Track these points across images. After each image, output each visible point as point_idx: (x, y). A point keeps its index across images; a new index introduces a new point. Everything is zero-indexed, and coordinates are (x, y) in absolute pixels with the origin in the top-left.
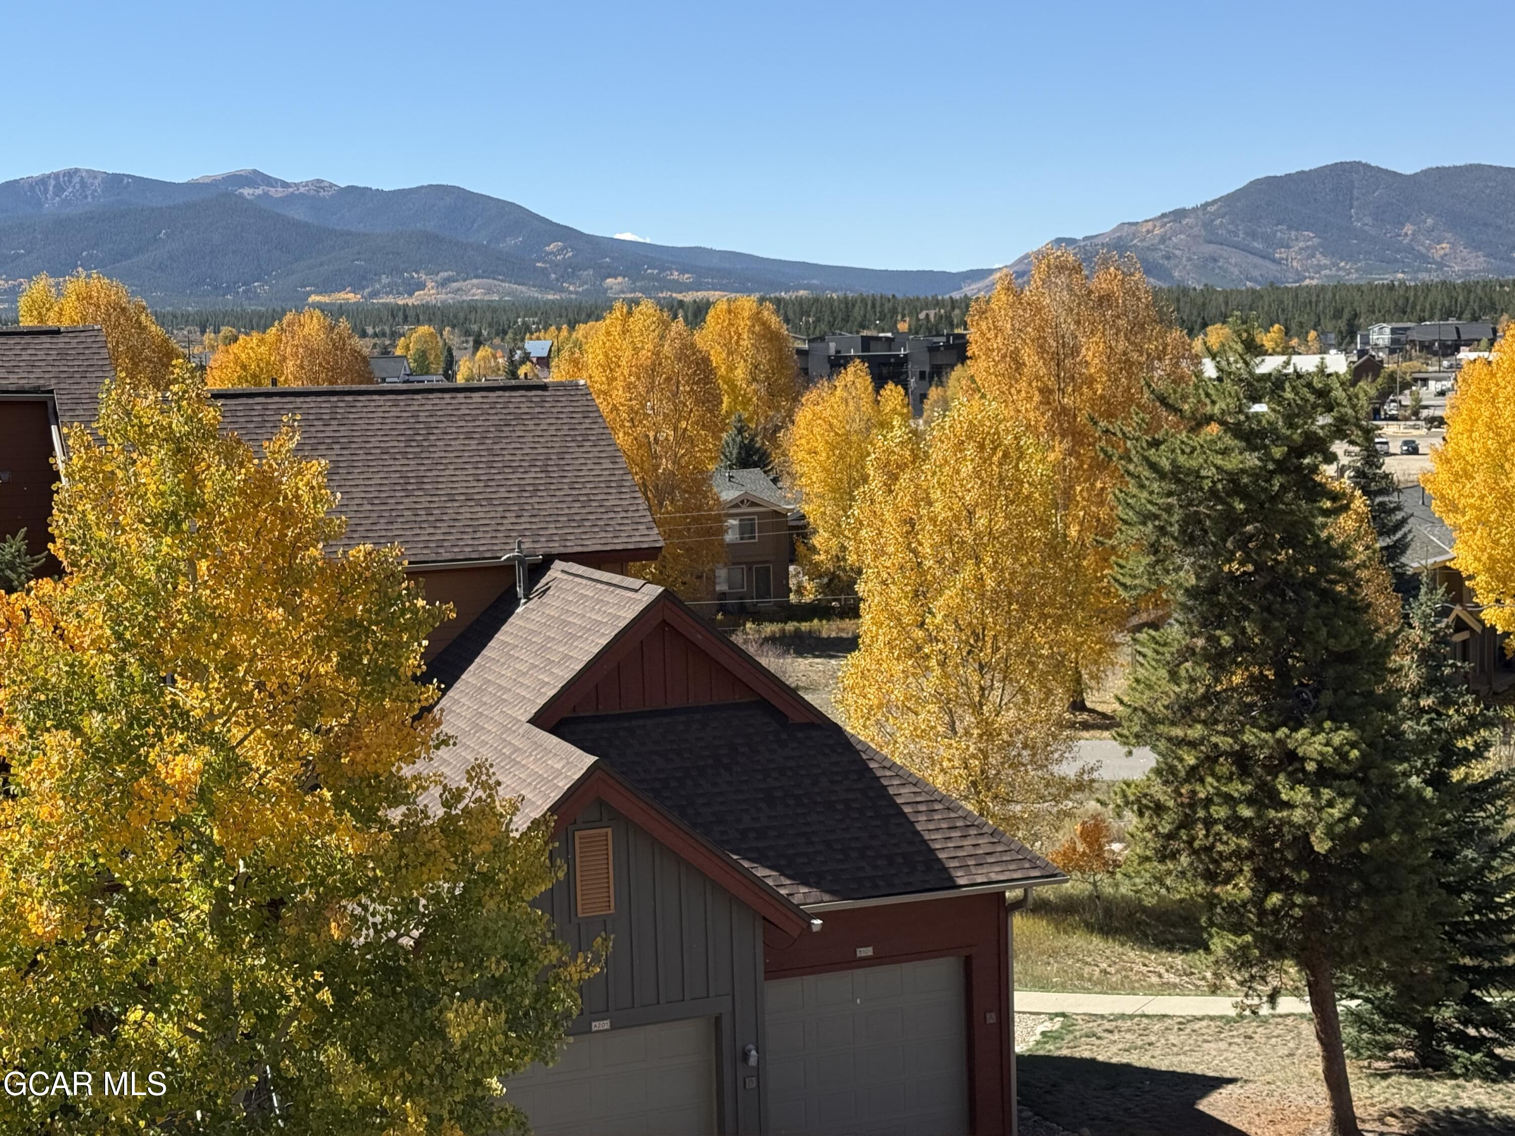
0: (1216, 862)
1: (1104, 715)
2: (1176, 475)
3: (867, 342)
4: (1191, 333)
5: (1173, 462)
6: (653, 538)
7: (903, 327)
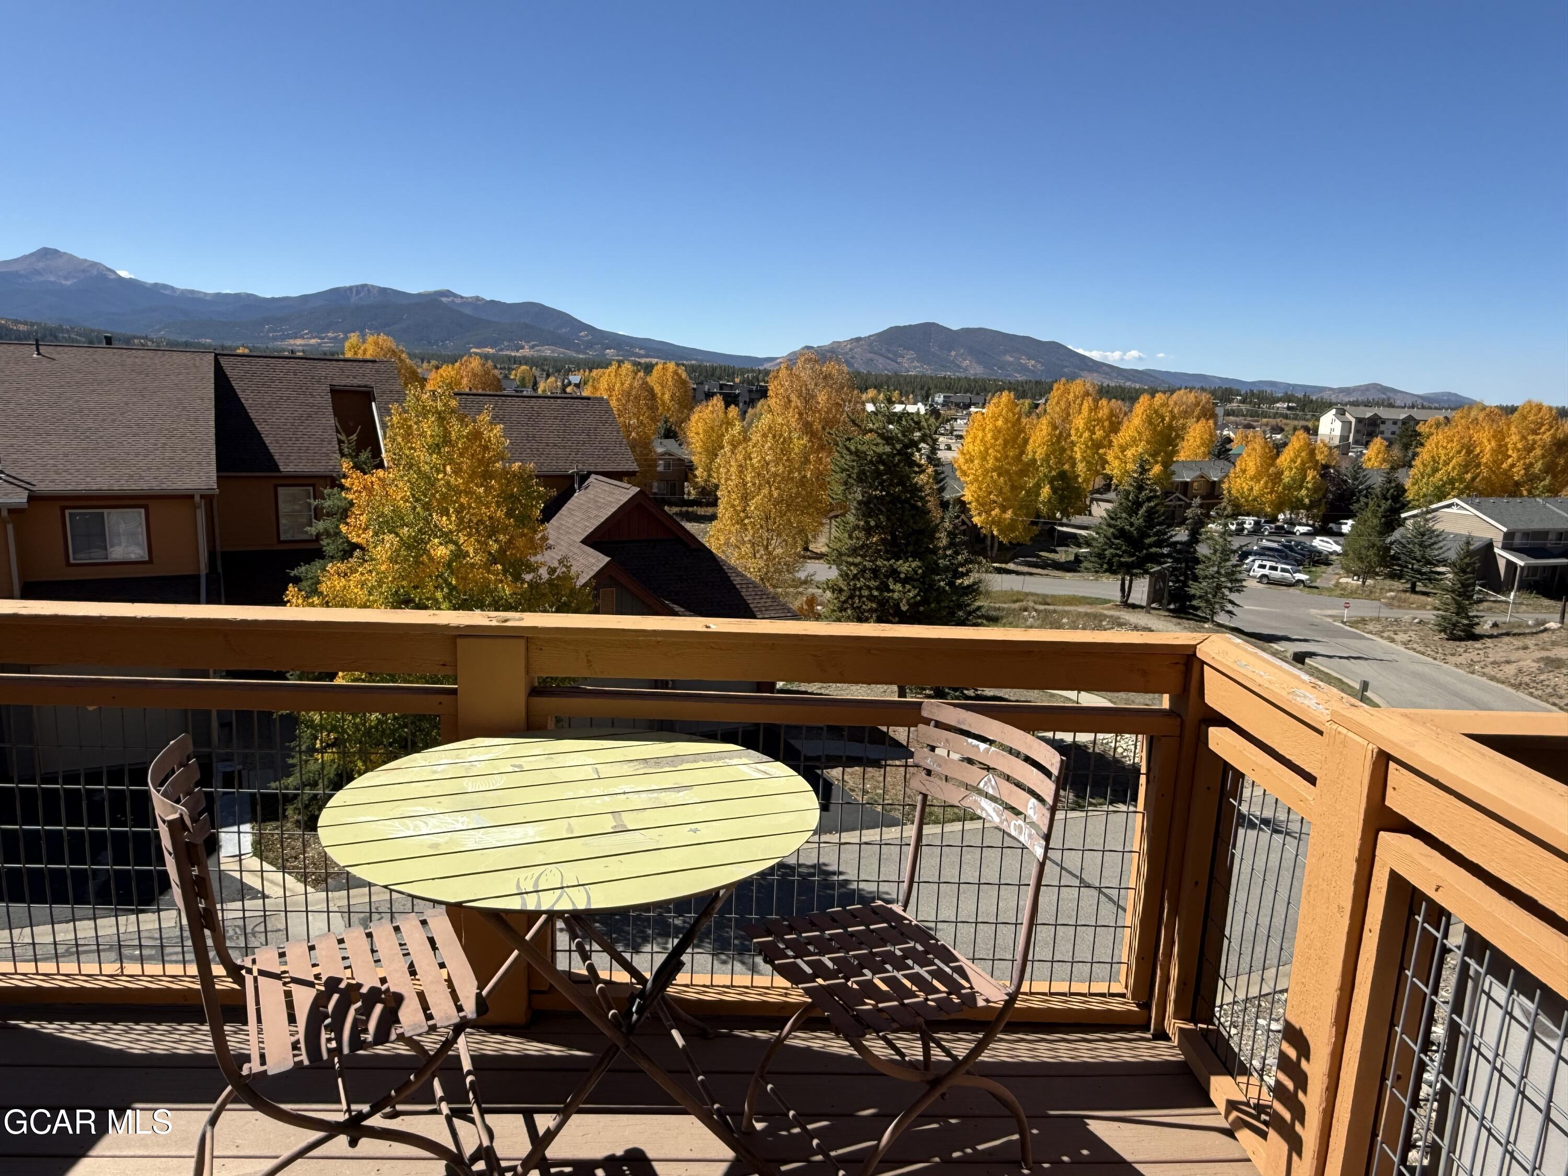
0: (862, 614)
1: (816, 553)
2: (857, 453)
3: (722, 387)
4: (862, 392)
5: (856, 448)
6: (634, 467)
7: (737, 380)
